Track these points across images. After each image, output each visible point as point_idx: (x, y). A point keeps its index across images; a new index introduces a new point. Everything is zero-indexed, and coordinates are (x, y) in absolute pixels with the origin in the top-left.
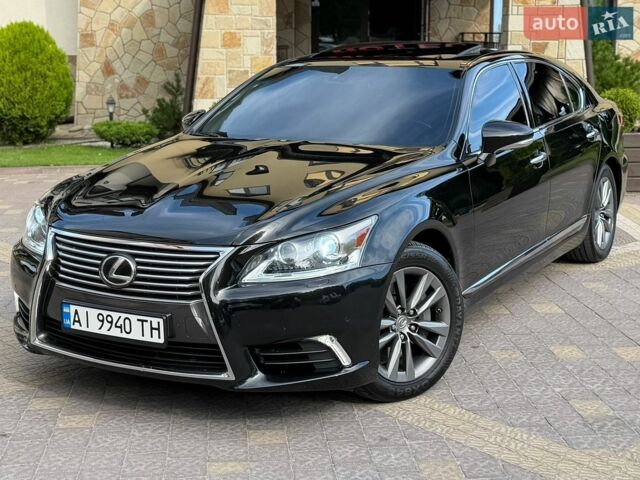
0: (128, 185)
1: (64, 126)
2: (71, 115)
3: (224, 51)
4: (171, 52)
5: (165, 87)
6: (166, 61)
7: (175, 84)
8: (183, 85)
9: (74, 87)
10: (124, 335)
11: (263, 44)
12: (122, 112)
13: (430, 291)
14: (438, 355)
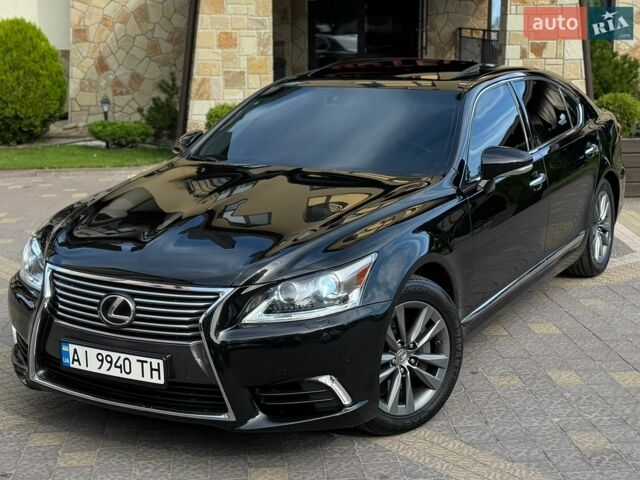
0: (129, 212)
1: (58, 123)
2: (66, 111)
3: (220, 51)
4: (166, 47)
5: (160, 86)
6: (160, 57)
7: (170, 83)
8: (179, 83)
9: (68, 85)
10: (124, 375)
11: (259, 44)
12: (117, 109)
13: (429, 324)
14: (438, 387)
